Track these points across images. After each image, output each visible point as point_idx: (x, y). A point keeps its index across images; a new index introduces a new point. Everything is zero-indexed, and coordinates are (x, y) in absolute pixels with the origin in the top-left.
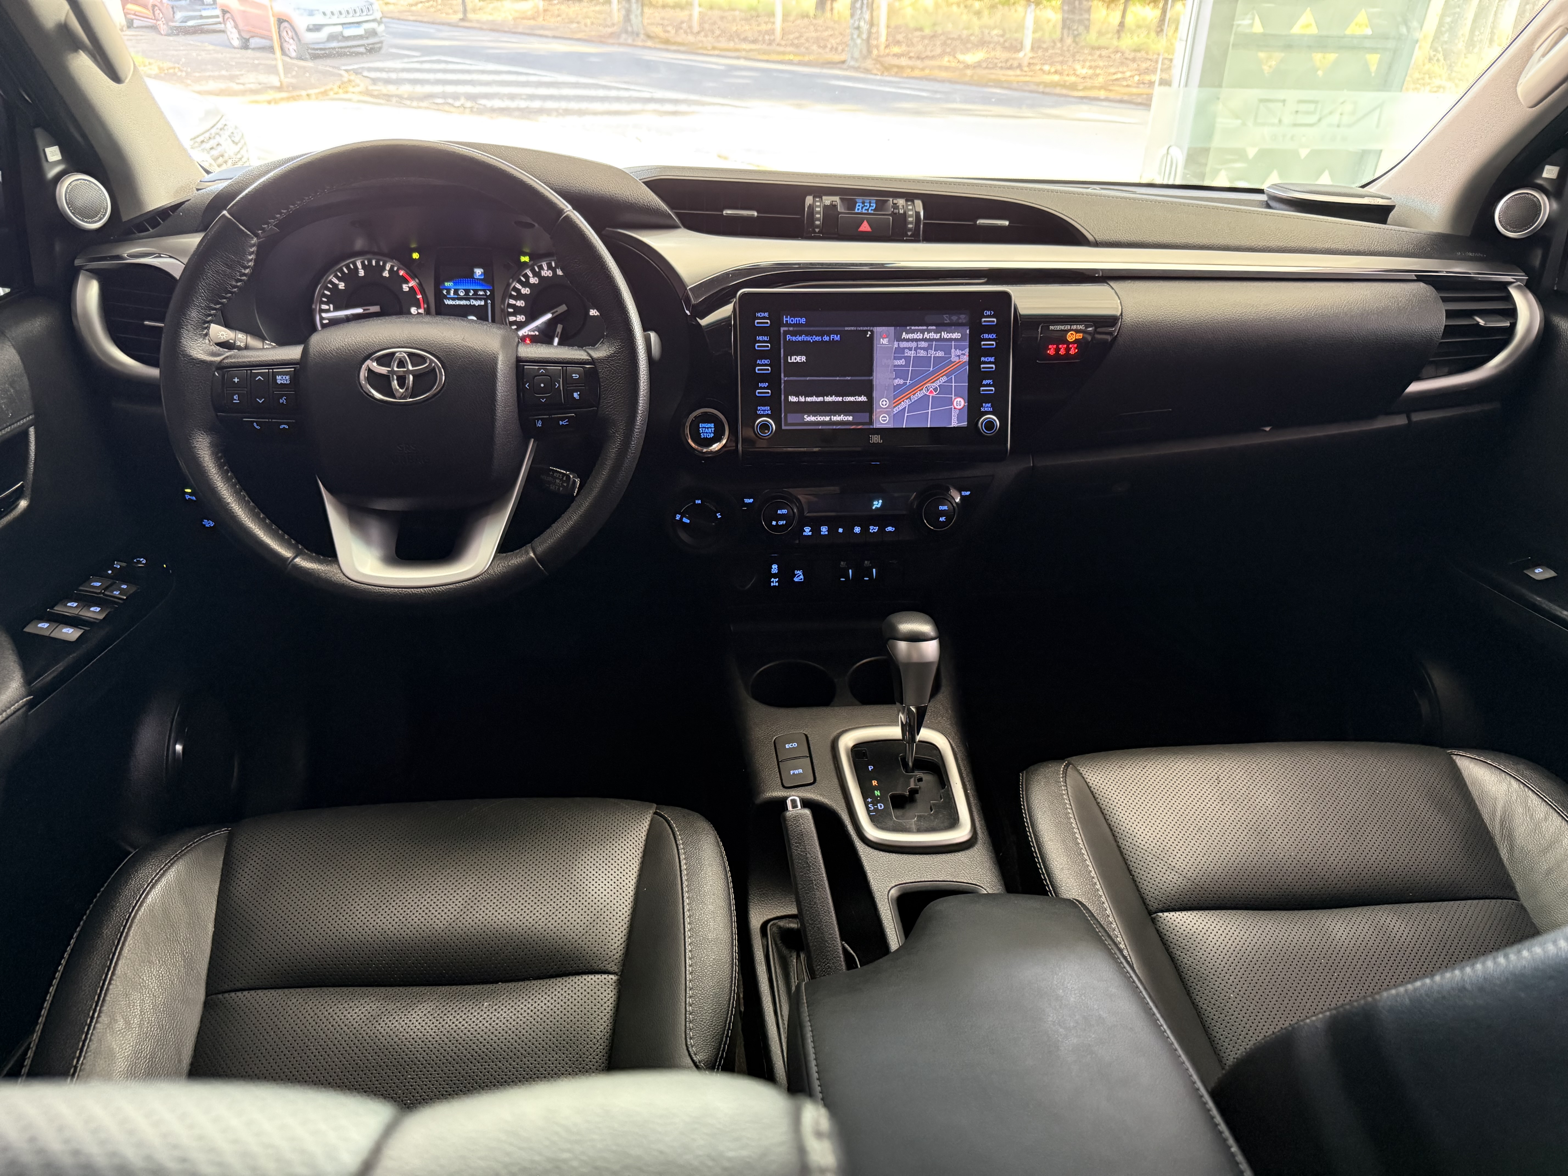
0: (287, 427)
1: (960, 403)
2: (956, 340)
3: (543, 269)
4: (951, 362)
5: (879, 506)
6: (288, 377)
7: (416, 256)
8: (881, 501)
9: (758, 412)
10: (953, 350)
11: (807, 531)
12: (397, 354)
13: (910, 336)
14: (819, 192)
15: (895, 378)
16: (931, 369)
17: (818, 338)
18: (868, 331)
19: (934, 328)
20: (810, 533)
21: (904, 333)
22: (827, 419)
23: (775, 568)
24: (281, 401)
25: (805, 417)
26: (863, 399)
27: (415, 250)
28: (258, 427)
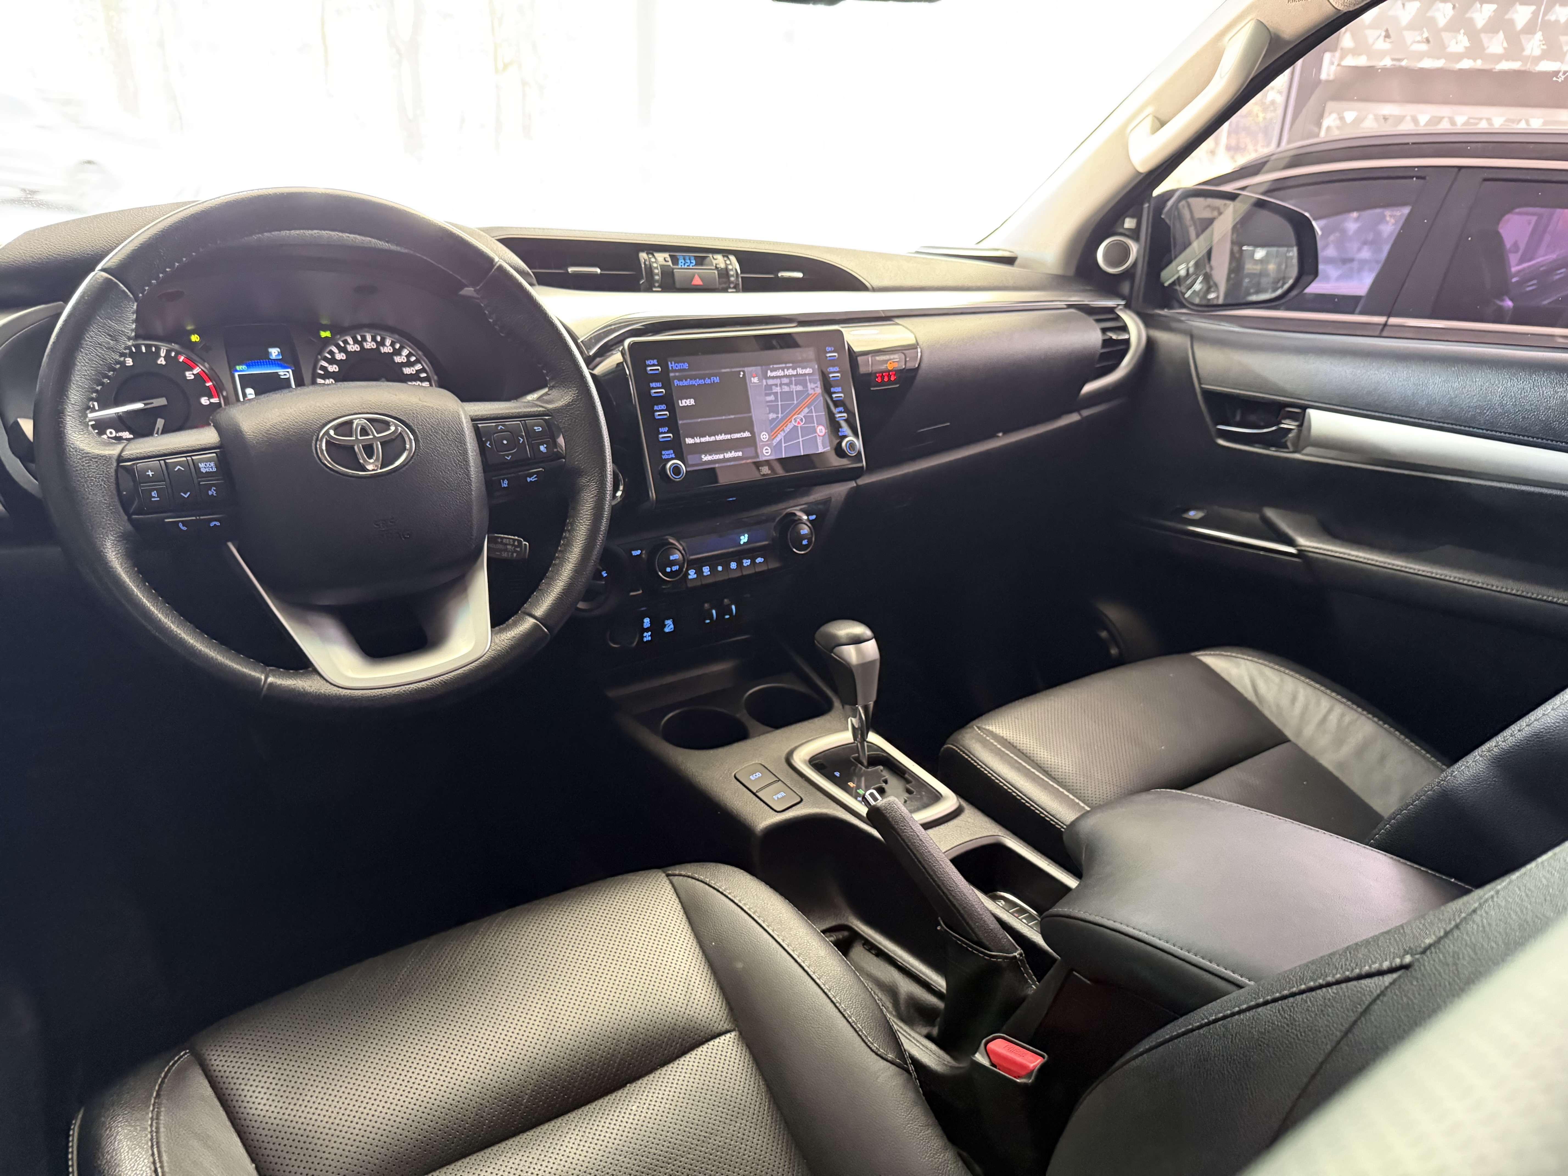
0: (218, 524)
1: (822, 430)
2: (808, 374)
3: (349, 344)
4: (809, 395)
5: (746, 540)
6: (212, 464)
7: (195, 338)
8: (746, 536)
9: (664, 457)
10: (809, 384)
11: (692, 574)
12: (356, 422)
13: (774, 374)
14: (653, 249)
15: (769, 413)
16: (795, 402)
17: (701, 382)
18: (740, 371)
19: (791, 365)
20: (695, 576)
21: (769, 371)
22: (721, 456)
23: (647, 622)
24: (210, 493)
25: (703, 456)
26: (747, 434)
27: (193, 332)
28: (184, 528)
